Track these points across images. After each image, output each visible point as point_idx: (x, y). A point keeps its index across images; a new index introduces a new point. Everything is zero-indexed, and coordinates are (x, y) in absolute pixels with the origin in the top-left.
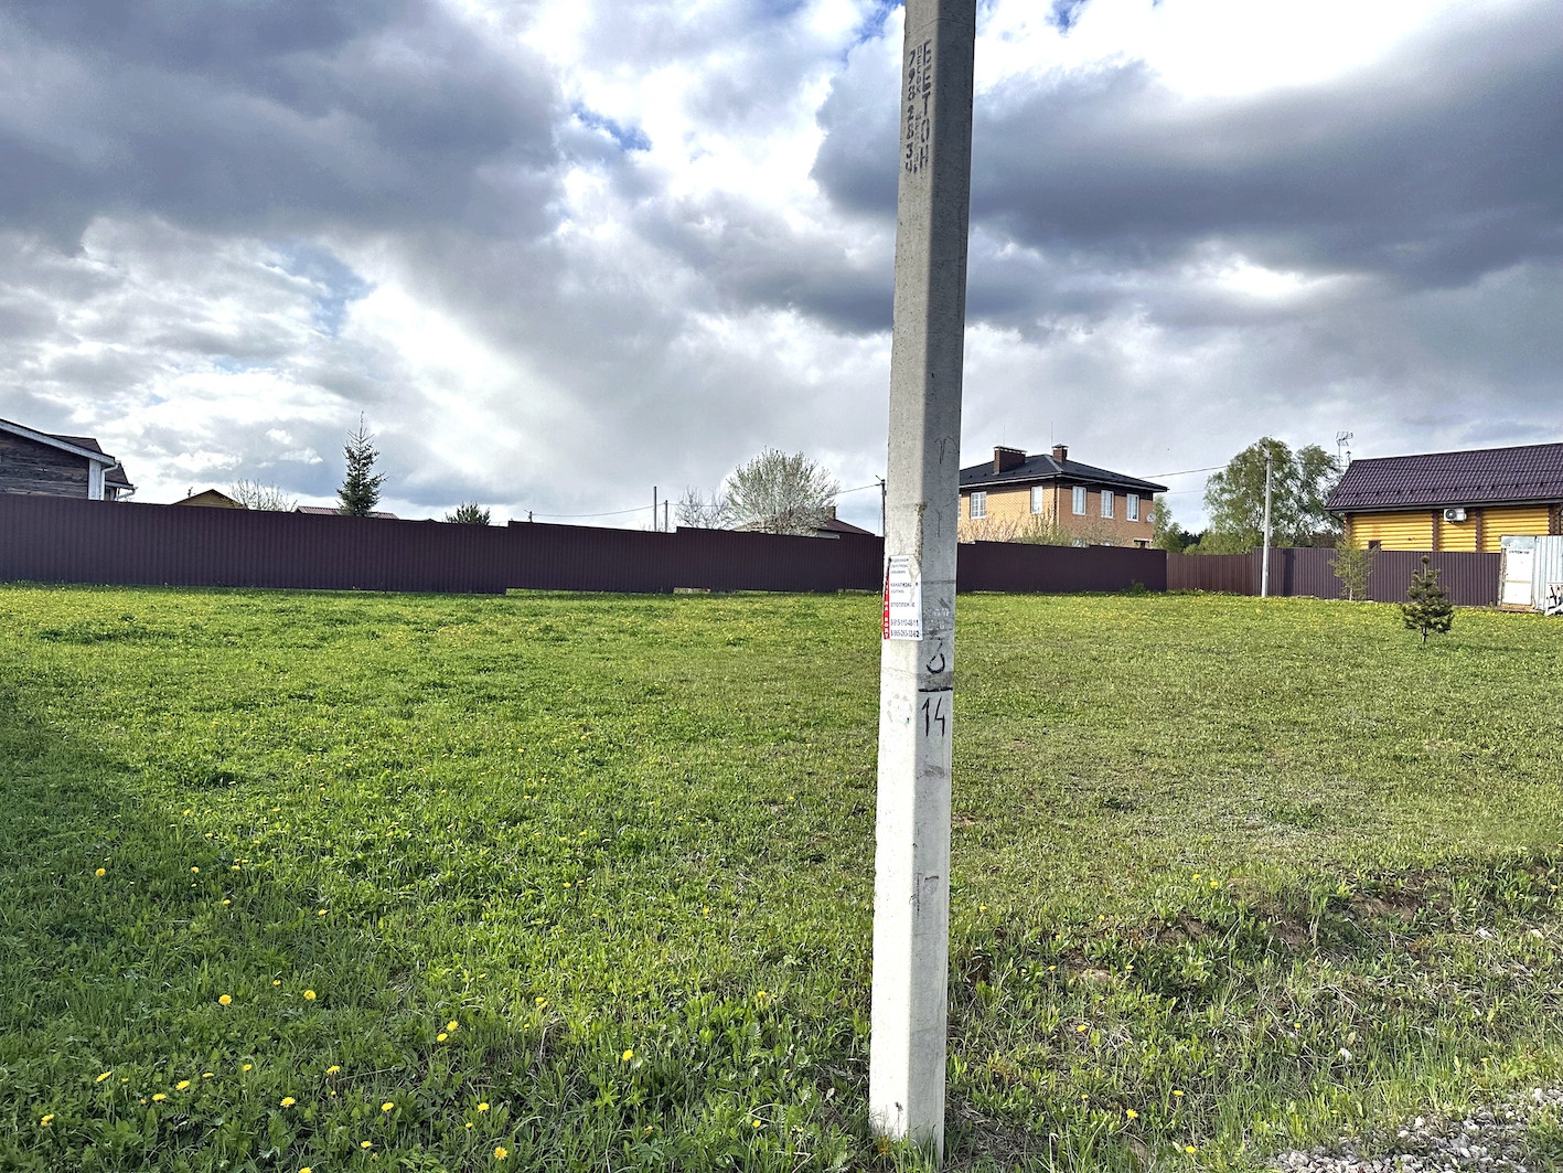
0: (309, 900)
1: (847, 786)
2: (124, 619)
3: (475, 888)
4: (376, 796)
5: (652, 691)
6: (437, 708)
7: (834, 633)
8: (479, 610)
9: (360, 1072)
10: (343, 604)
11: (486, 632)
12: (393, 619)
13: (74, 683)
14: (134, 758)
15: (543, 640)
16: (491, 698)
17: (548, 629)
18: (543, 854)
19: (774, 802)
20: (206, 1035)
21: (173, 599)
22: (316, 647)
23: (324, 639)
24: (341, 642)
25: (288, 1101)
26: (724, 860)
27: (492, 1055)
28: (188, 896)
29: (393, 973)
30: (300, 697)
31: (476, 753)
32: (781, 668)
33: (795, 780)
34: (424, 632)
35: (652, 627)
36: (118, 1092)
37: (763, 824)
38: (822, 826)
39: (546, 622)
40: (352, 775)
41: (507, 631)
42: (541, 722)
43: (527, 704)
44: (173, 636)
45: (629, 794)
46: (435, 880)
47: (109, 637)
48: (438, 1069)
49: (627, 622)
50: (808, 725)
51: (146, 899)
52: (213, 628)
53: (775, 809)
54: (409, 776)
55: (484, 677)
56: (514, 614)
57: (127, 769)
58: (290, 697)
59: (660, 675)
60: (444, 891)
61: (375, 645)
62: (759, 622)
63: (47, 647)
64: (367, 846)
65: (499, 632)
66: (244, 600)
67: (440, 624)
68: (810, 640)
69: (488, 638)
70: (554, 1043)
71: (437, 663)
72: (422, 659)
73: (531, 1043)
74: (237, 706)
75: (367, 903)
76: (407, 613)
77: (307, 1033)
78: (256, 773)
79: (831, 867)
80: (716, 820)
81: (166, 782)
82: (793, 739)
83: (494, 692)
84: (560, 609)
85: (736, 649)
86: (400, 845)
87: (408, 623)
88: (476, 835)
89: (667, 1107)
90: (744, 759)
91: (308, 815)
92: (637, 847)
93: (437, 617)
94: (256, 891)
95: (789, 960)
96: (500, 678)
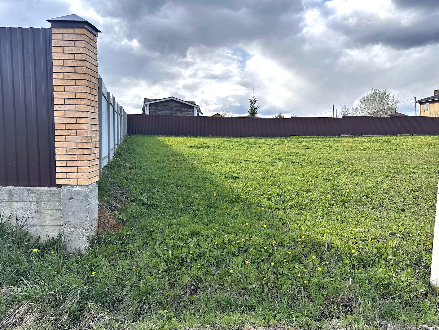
0: (260, 205)
1: (411, 191)
2: (204, 143)
3: (300, 207)
4: (271, 183)
5: (340, 162)
6: (280, 165)
7: (399, 147)
8: (284, 141)
9: (280, 244)
10: (251, 140)
11: (287, 147)
12: (264, 143)
13: (198, 157)
14: (215, 173)
15: (304, 149)
16: (294, 162)
17: (304, 146)
18: (317, 201)
19: (386, 194)
20: (244, 231)
21: (213, 139)
22: (247, 150)
23: (248, 148)
24: (252, 149)
25: (265, 248)
26: (371, 208)
27: (313, 246)
28: (233, 202)
29: (283, 224)
30: (246, 161)
31: (293, 175)
32: (383, 157)
33: (393, 188)
34: (272, 147)
35: (336, 145)
36: (229, 240)
37: (383, 199)
38: (404, 201)
39: (303, 144)
40: (263, 178)
41: (293, 146)
42: (308, 168)
43: (304, 164)
44: (215, 147)
45: (339, 188)
46: (289, 204)
47: (202, 147)
48: (300, 247)
49: (328, 144)
50: (395, 173)
51: (224, 201)
52: (223, 145)
53: (387, 196)
54: (278, 179)
55: (289, 158)
56: (294, 142)
57: (214, 174)
58: (244, 161)
59: (342, 157)
60: (292, 207)
61: (260, 150)
62: (371, 144)
63: (191, 149)
64: (271, 194)
65: (291, 147)
66: (228, 139)
67: (275, 145)
68: (390, 149)
69: (289, 148)
70: (330, 246)
71: (276, 154)
72: (273, 153)
73: (324, 244)
74: (233, 162)
75: (273, 207)
76: (266, 142)
77: (266, 233)
78: (241, 177)
79: (409, 213)
80: (367, 197)
81: (222, 178)
82: (390, 176)
83: (294, 161)
84: (307, 141)
85: (364, 151)
86: (279, 195)
87: (267, 144)
88: (297, 195)
89: (364, 266)
90: (374, 181)
91: (256, 187)
92: (344, 202)
93: (274, 143)
94: (247, 202)
95: (398, 235)
96: (294, 158)
